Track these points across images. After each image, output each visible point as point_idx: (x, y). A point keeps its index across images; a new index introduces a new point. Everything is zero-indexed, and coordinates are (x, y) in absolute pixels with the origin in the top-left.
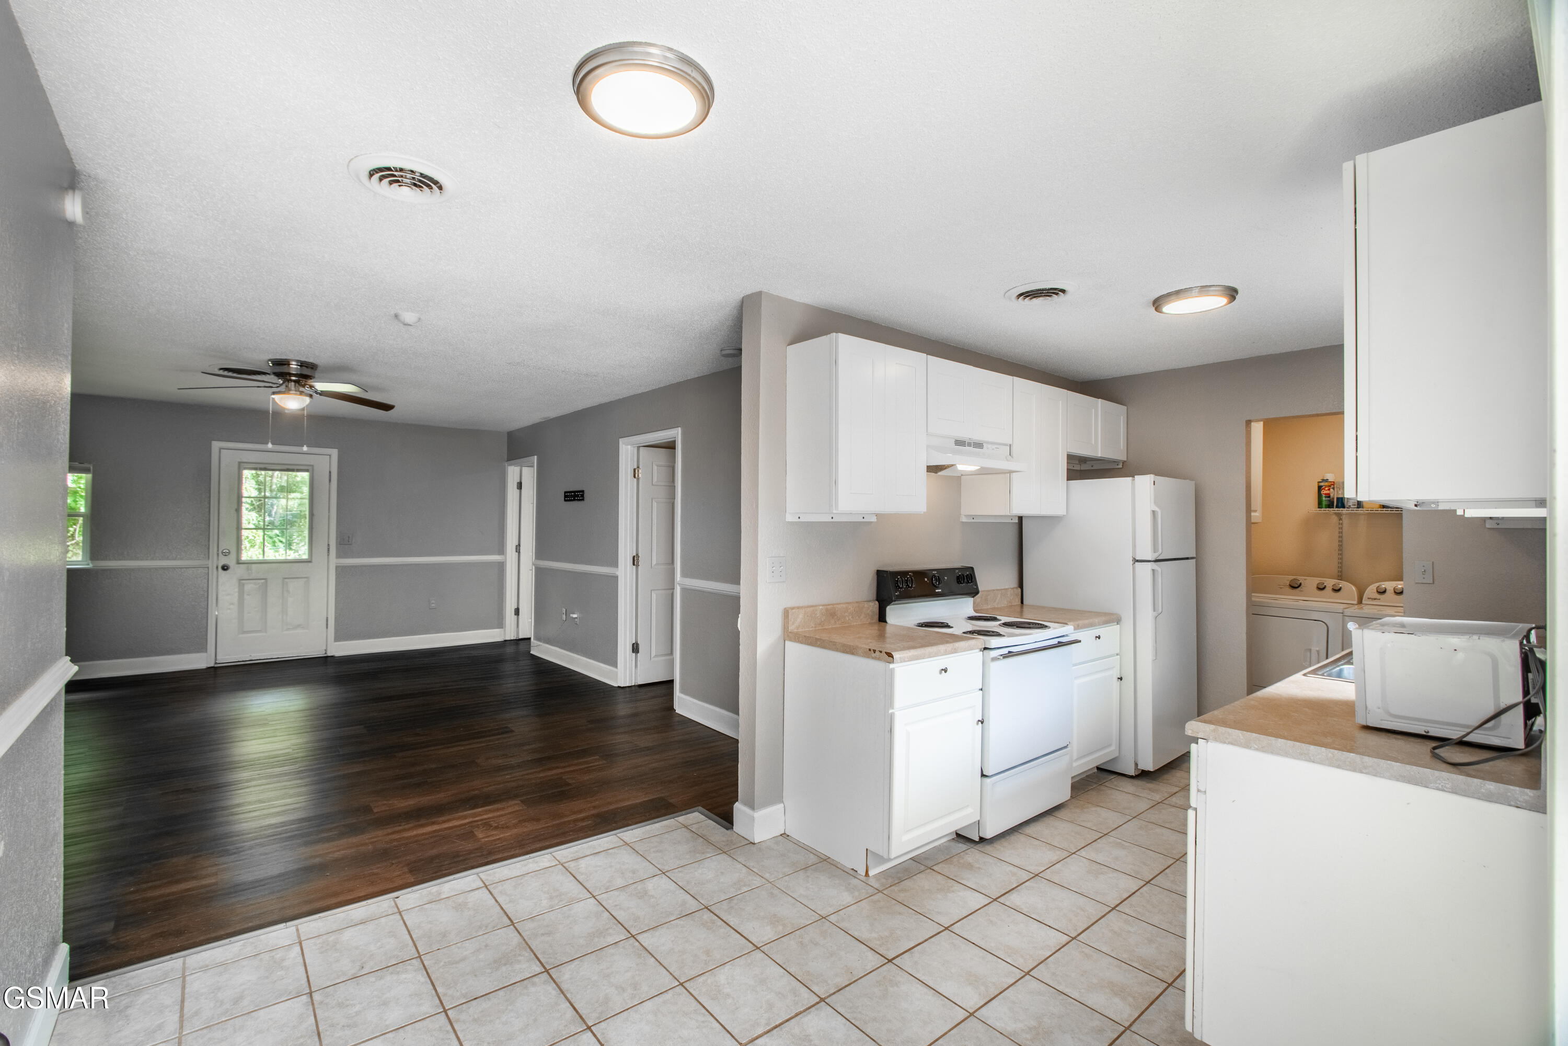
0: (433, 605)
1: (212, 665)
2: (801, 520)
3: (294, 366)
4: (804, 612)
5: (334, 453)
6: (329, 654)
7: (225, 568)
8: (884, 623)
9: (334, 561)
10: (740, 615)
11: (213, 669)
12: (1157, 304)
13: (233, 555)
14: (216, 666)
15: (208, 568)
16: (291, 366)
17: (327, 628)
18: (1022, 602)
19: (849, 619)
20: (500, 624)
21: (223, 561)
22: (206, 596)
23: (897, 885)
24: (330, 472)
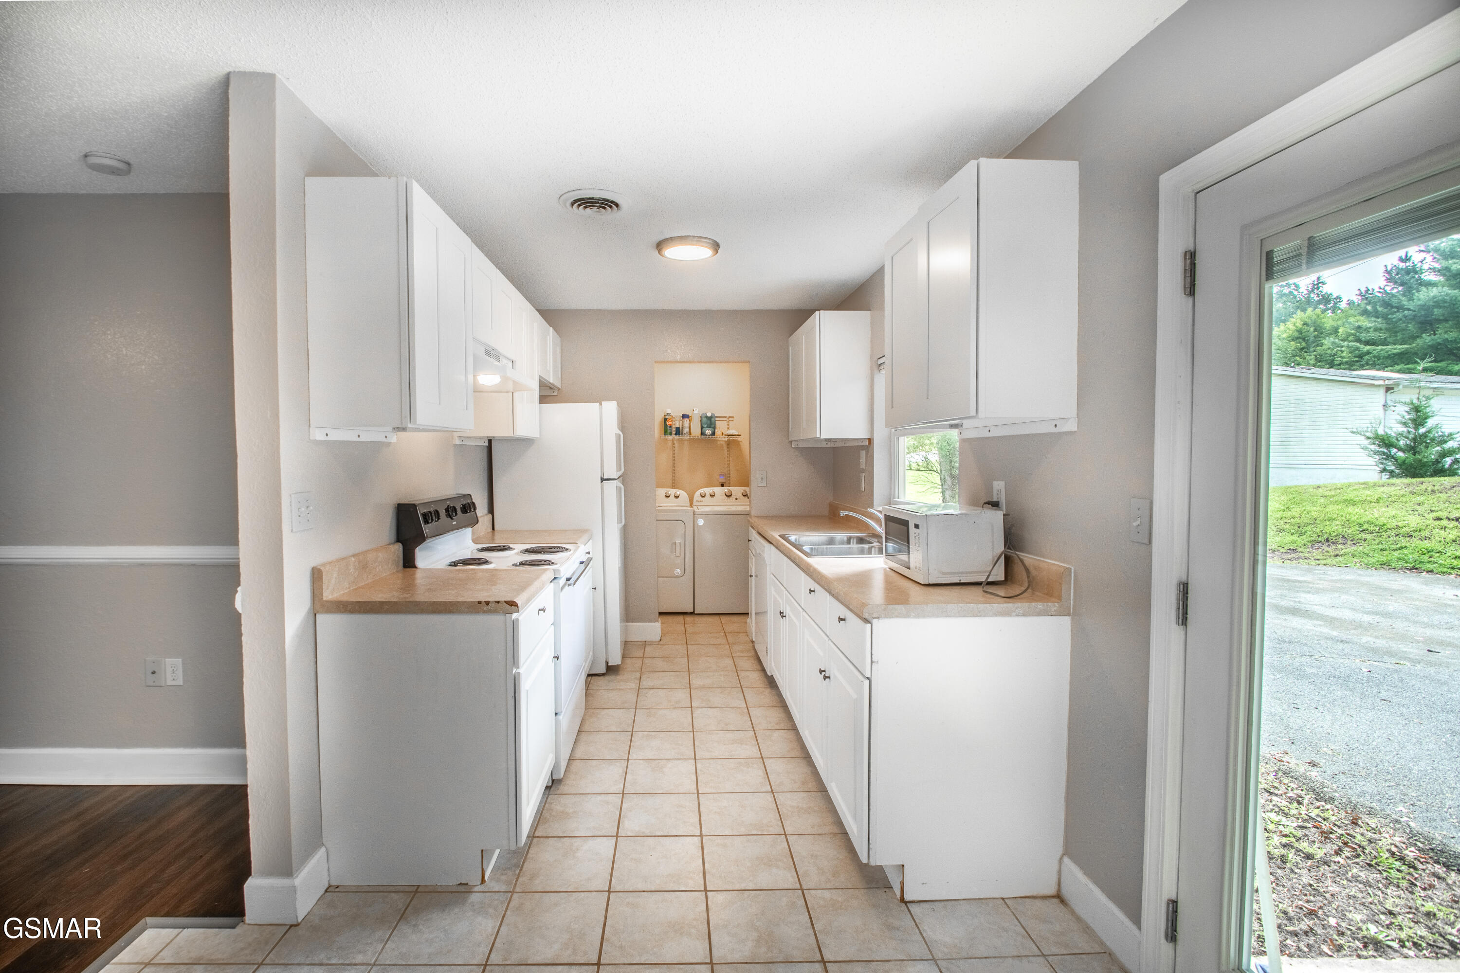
2: (329, 438)
4: (337, 569)
8: (413, 569)
10: (239, 589)
12: (660, 246)
18: (493, 529)
19: (379, 570)
23: (521, 874)
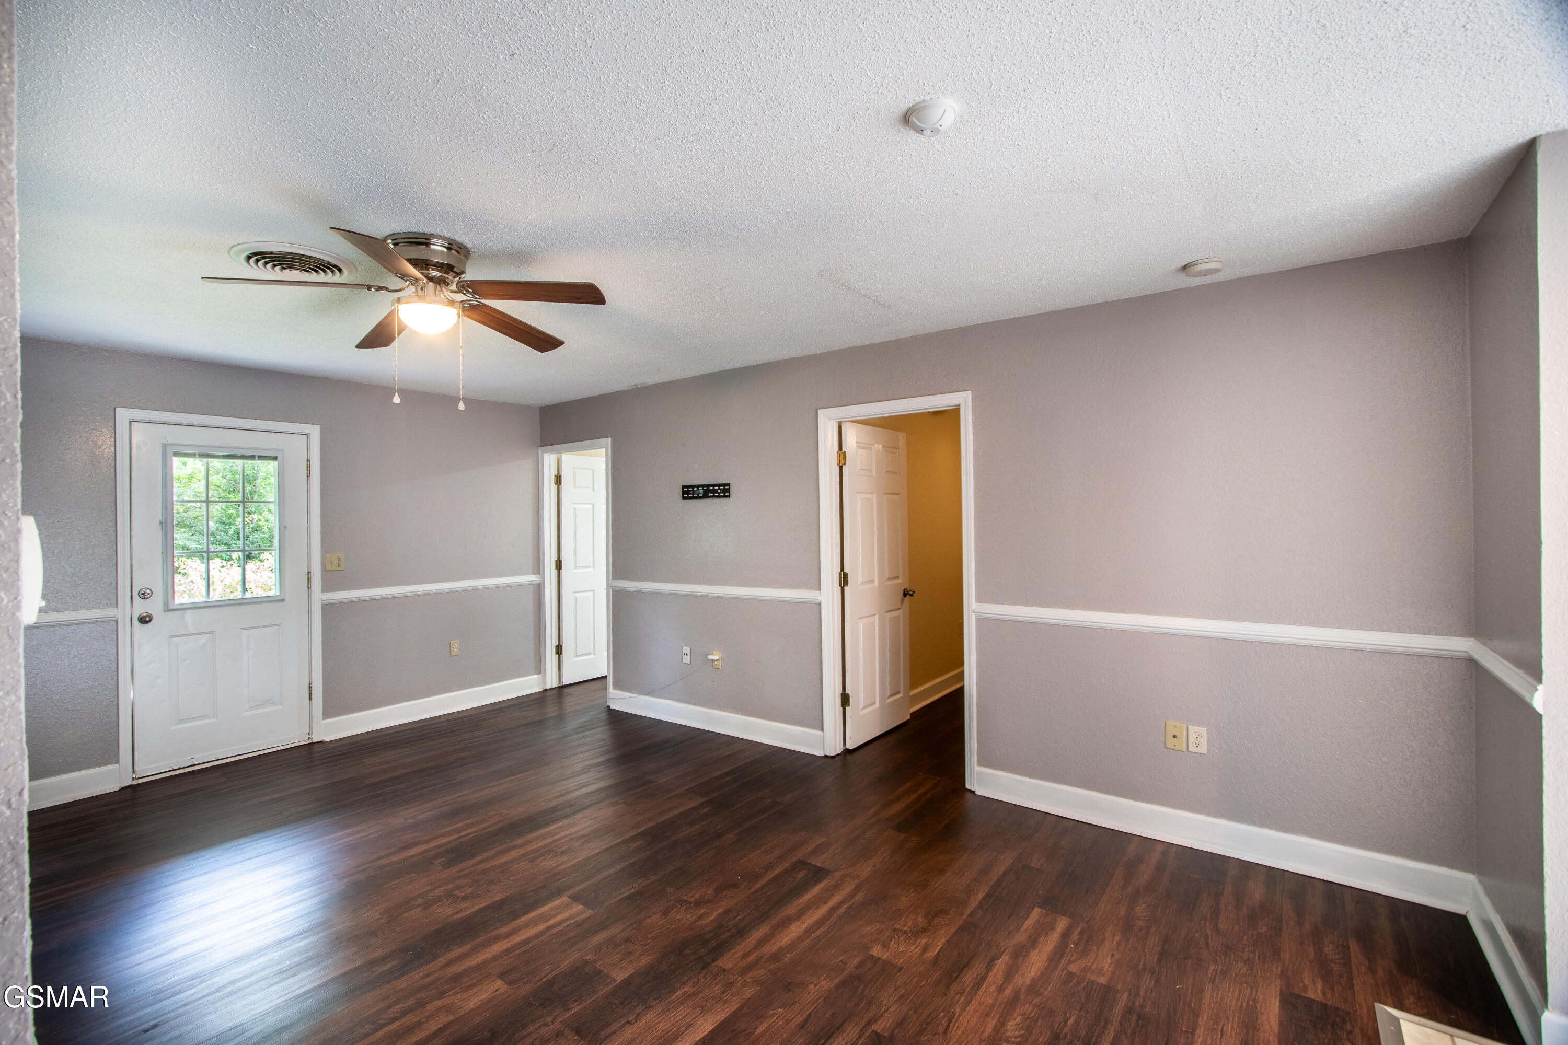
0: (456, 650)
1: (128, 782)
3: (438, 247)
5: (315, 431)
6: (315, 739)
7: (145, 620)
9: (319, 596)
11: (130, 790)
13: (158, 597)
14: (135, 782)
15: (117, 622)
16: (432, 247)
17: (310, 698)
20: (539, 668)
21: (141, 607)
22: (114, 669)
24: (308, 461)
